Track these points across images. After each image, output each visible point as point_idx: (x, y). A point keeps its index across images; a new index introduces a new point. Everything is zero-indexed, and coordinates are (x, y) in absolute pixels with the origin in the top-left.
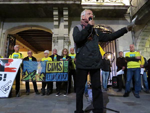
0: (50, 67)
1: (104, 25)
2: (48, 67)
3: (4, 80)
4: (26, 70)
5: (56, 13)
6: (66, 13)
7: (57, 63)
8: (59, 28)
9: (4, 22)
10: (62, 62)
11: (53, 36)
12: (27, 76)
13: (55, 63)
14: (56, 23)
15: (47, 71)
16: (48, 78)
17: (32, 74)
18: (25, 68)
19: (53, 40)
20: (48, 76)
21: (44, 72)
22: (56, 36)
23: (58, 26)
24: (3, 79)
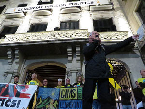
0: (64, 93)
1: (115, 59)
2: (62, 94)
3: (18, 107)
4: (40, 97)
5: (69, 50)
6: (78, 49)
7: (71, 90)
8: (72, 62)
9: (26, 59)
10: (76, 88)
11: (67, 70)
12: (41, 104)
13: (68, 90)
14: (69, 58)
15: (61, 99)
16: (62, 106)
17: (46, 101)
18: (39, 95)
19: (66, 73)
20: (62, 103)
21: (58, 99)
22: (69, 70)
23: (71, 61)
24: (17, 105)
